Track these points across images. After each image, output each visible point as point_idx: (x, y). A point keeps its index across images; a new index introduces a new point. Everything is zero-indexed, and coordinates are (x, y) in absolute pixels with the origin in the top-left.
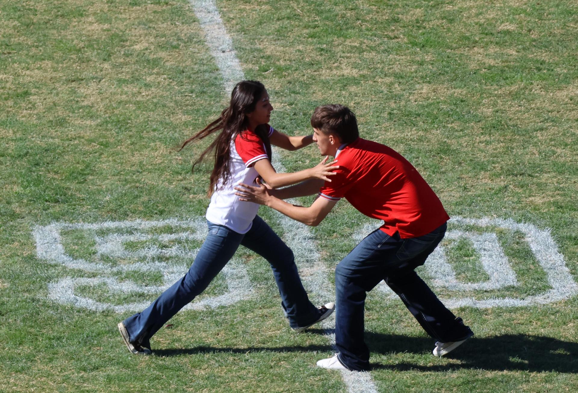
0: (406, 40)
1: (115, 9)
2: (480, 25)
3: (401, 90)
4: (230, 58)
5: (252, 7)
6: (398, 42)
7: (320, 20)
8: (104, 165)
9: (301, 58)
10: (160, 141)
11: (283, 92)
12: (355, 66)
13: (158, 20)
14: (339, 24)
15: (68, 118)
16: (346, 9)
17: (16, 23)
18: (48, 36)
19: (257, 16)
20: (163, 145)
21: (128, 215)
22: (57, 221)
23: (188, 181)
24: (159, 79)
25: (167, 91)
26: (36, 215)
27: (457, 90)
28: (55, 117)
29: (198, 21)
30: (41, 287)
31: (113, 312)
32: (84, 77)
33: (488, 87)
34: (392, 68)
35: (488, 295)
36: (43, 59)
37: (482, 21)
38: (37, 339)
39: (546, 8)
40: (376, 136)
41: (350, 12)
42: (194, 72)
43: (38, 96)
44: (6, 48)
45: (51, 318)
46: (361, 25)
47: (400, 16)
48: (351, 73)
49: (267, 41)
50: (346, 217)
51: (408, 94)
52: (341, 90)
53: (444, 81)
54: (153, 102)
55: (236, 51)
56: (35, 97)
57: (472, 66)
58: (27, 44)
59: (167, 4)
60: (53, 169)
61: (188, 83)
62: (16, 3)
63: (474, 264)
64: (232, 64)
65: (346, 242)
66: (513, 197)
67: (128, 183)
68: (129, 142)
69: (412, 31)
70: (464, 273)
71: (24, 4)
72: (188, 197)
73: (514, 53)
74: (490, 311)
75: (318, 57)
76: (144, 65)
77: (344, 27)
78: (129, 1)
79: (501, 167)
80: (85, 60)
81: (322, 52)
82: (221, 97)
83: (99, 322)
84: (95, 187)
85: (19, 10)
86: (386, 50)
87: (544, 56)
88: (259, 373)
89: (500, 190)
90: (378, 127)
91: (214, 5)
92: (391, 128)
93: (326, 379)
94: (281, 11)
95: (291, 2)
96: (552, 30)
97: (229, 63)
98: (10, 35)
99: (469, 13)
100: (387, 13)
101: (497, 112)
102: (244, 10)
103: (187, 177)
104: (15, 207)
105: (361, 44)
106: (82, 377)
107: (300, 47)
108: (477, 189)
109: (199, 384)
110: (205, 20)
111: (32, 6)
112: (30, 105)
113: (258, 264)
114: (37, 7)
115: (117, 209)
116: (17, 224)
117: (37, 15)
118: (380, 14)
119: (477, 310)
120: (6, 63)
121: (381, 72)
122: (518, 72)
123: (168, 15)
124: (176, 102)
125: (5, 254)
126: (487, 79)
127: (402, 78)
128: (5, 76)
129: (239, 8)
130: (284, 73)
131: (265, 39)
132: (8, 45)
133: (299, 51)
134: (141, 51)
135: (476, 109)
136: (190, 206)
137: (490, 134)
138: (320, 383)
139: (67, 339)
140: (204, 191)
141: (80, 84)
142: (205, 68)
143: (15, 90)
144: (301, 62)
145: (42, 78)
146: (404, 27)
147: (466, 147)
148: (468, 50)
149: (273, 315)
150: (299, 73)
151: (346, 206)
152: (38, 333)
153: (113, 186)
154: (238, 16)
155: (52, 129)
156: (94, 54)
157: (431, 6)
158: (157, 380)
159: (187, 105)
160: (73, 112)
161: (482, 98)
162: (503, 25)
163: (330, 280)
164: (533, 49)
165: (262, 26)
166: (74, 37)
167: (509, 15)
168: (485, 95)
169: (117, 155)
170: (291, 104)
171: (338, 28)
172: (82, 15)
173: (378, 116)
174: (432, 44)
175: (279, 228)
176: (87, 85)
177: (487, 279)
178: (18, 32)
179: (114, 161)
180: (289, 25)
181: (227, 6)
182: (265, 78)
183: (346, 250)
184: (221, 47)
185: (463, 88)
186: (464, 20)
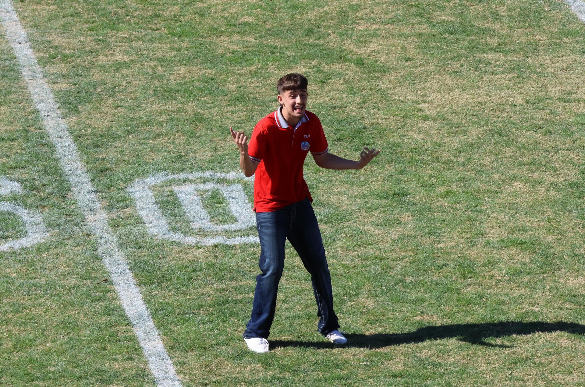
0: (166, 31)
2: (225, 18)
3: (164, 71)
4: (26, 49)
5: (43, 7)
6: (159, 33)
7: (97, 17)
9: (82, 47)
11: (69, 75)
12: (126, 53)
14: (112, 20)
16: (118, 7)
19: (47, 14)
27: (207, 71)
33: (233, 68)
34: (156, 54)
37: (227, 15)
39: (278, 4)
40: (144, 109)
41: (121, 10)
46: (130, 20)
47: (161, 12)
48: (123, 58)
50: (121, 174)
51: (169, 75)
52: (115, 72)
53: (197, 64)
55: (30, 43)
57: (219, 51)
63: (224, 209)
64: (27, 53)
65: (122, 194)
69: (170, 24)
70: (217, 216)
73: (253, 40)
74: (238, 247)
75: (96, 46)
77: (117, 22)
81: (99, 42)
82: (19, 80)
86: (150, 40)
87: (277, 42)
90: (145, 101)
91: (12, 6)
92: (155, 102)
94: (65, 10)
95: (74, 3)
96: (282, 21)
97: (25, 52)
99: (216, 9)
100: (150, 10)
101: (240, 87)
102: (36, 9)
105: (130, 35)
107: (82, 39)
108: (225, 150)
110: (5, 19)
113: (51, 213)
118: (145, 11)
119: (227, 246)
121: (147, 57)
122: (255, 55)
126: (231, 61)
127: (164, 61)
129: (32, 8)
130: (69, 60)
131: (53, 32)
133: (81, 41)
135: (223, 86)
137: (235, 105)
140: (7, 156)
142: (6, 56)
144: (82, 50)
146: (164, 21)
147: (216, 116)
148: (216, 38)
150: (81, 60)
151: (121, 165)
154: (31, 15)
157: (186, 4)
161: (228, 77)
162: (243, 18)
163: (109, 225)
164: (268, 37)
165: (51, 22)
167: (248, 10)
168: (230, 74)
170: (76, 84)
171: (112, 23)
174: (187, 34)
175: (68, 184)
180: (72, 21)
181: (22, 7)
182: (54, 64)
183: (121, 201)
184: (18, 40)
185: (212, 69)
186: (212, 14)
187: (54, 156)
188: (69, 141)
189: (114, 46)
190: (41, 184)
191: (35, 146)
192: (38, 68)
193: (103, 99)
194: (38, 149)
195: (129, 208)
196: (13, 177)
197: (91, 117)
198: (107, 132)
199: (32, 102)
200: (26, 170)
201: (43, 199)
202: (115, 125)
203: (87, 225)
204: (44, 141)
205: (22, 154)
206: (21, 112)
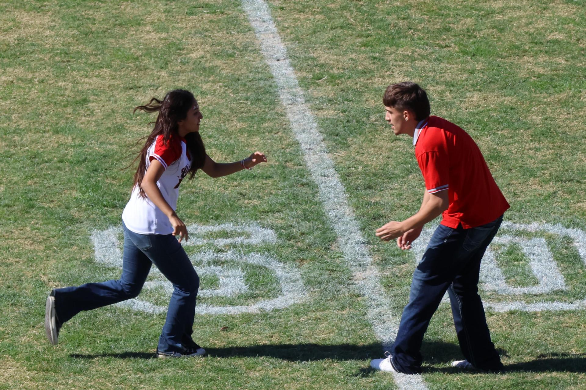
0: (457, 49)
1: (172, 19)
2: (530, 35)
3: (452, 97)
4: (285, 66)
5: (306, 16)
6: (449, 51)
7: (373, 29)
9: (354, 66)
10: (216, 148)
11: (336, 99)
12: (407, 74)
13: (214, 29)
14: (391, 34)
15: (126, 125)
16: (398, 18)
17: (75, 32)
18: (106, 44)
19: (311, 25)
20: (219, 151)
22: (115, 226)
23: (244, 187)
24: (215, 87)
25: (222, 99)
26: (94, 220)
27: (507, 98)
28: (113, 124)
29: (253, 30)
32: (141, 85)
33: (538, 95)
34: (444, 76)
35: (538, 298)
36: (102, 68)
37: (532, 31)
38: (95, 341)
41: (402, 21)
42: (249, 80)
43: (97, 103)
44: (65, 56)
45: (109, 321)
47: (451, 25)
49: (321, 50)
51: (459, 102)
53: (494, 89)
54: (209, 110)
55: (290, 60)
56: (94, 104)
57: (522, 74)
58: (86, 52)
59: (223, 13)
60: (111, 175)
61: (243, 90)
62: (75, 12)
63: (523, 268)
64: (287, 72)
66: (562, 203)
67: (184, 188)
69: (463, 40)
70: (514, 277)
71: (83, 13)
72: (243, 203)
73: (563, 62)
74: (539, 315)
75: (371, 66)
76: (200, 73)
77: (397, 36)
78: (186, 11)
79: (550, 174)
80: (142, 68)
81: (375, 61)
82: (276, 104)
83: (156, 324)
85: (78, 20)
86: (437, 59)
88: (312, 375)
89: (549, 196)
91: (269, 14)
93: (378, 381)
94: (334, 20)
95: (345, 12)
97: (283, 71)
98: (69, 43)
100: (438, 22)
101: (546, 119)
102: (299, 19)
103: (243, 183)
104: (74, 212)
105: (413, 53)
106: (139, 378)
107: (353, 56)
109: (253, 385)
110: (260, 29)
111: (91, 15)
112: (89, 112)
113: (312, 268)
114: (96, 16)
116: (76, 229)
117: (95, 24)
118: (432, 23)
119: (526, 313)
120: (65, 71)
121: (433, 80)
122: (566, 80)
123: (224, 24)
124: (231, 109)
125: (64, 258)
126: (536, 87)
127: (453, 86)
128: (64, 83)
129: (293, 17)
130: (337, 81)
131: (319, 47)
132: (67, 54)
133: (352, 59)
134: (197, 59)
135: (526, 117)
136: (245, 211)
137: (539, 141)
138: (372, 385)
139: (125, 341)
140: (259, 197)
141: (138, 91)
142: (260, 76)
143: (73, 98)
144: (353, 70)
145: (100, 85)
146: (455, 36)
147: (516, 154)
148: (518, 59)
149: (326, 318)
150: (352, 81)
151: (397, 212)
152: (96, 335)
154: (292, 25)
155: (110, 135)
156: (151, 63)
157: (482, 16)
158: (213, 382)
159: (243, 112)
160: (131, 119)
161: (532, 106)
162: (552, 34)
163: (382, 284)
165: (316, 35)
166: (132, 45)
167: (558, 25)
168: (534, 102)
170: (345, 112)
171: (391, 37)
172: (139, 24)
174: (482, 53)
175: (332, 233)
176: (144, 92)
177: (536, 283)
178: (77, 40)
180: (342, 34)
181: (281, 15)
182: (319, 86)
183: (397, 255)
184: (275, 56)
185: (513, 96)
186: (514, 29)
187: (316, 199)
188: (335, 180)
189: (393, 66)
190: (299, 232)
191: (294, 186)
192: (299, 91)
193: (378, 131)
194: (297, 189)
195: (407, 265)
196: (265, 222)
197: (363, 152)
198: (381, 171)
199: (291, 132)
200: (282, 215)
201: (302, 251)
202: (392, 162)
203: (355, 284)
204: (304, 180)
205: (278, 195)
206: (277, 143)
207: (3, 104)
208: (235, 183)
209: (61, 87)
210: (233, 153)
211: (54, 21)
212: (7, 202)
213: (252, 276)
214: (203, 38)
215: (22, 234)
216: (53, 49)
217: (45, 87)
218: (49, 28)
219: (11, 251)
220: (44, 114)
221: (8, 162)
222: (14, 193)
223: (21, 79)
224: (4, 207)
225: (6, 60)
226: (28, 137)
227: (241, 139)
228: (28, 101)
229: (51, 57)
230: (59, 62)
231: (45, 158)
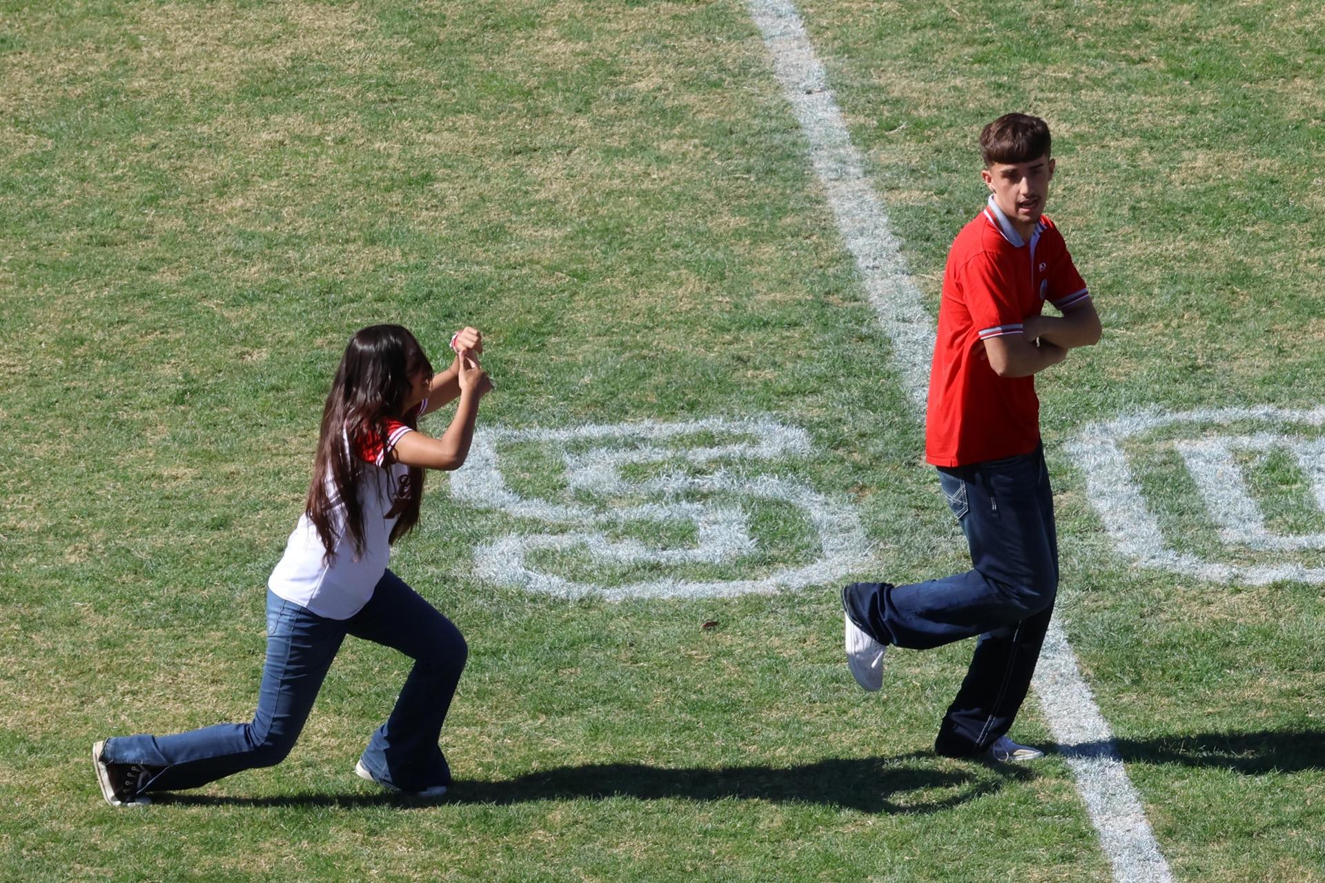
0: (1162, 65)
1: (598, 13)
2: (1306, 35)
3: (1156, 162)
4: (823, 105)
6: (1146, 69)
8: (579, 315)
9: (959, 102)
10: (688, 267)
11: (925, 168)
12: (1064, 116)
13: (681, 32)
14: (1033, 37)
15: (508, 224)
16: (1046, 7)
17: (405, 41)
18: (467, 66)
19: (874, 23)
20: (693, 275)
21: (627, 413)
22: (489, 425)
23: (744, 345)
24: (685, 147)
25: (700, 171)
27: (1262, 161)
28: (483, 223)
29: (759, 34)
30: (459, 555)
31: (601, 599)
32: (538, 145)
34: (1137, 120)
36: (459, 112)
37: (1310, 27)
40: (1106, 252)
41: (1053, 12)
42: (752, 132)
43: (450, 183)
44: (386, 91)
45: (480, 613)
47: (1151, 19)
49: (893, 71)
50: (1051, 410)
51: (1168, 170)
53: (1237, 144)
54: (673, 192)
55: (833, 92)
56: (445, 185)
57: (1292, 113)
58: (427, 83)
61: (741, 153)
64: (826, 115)
67: (626, 349)
68: (628, 270)
69: (1173, 47)
71: (421, 5)
72: (744, 376)
75: (993, 101)
76: (654, 121)
77: (1043, 42)
80: (540, 111)
81: (1001, 91)
82: (805, 180)
83: (573, 619)
84: (563, 359)
85: (412, 17)
86: (1124, 85)
90: (1111, 234)
92: (1135, 237)
94: (919, 12)
97: (820, 114)
98: (394, 65)
99: (1284, 11)
100: (1125, 13)
102: (849, 10)
103: (742, 337)
107: (958, 82)
108: (1303, 353)
109: (768, 737)
110: (773, 32)
111: (437, 8)
112: (434, 201)
113: (881, 503)
114: (446, 9)
115: (605, 401)
117: (445, 26)
118: (1112, 15)
119: (1306, 587)
120: (387, 120)
121: (1116, 128)
123: (701, 22)
124: (718, 191)
126: (1320, 139)
127: (1156, 138)
128: (385, 144)
129: (838, 7)
130: (927, 133)
131: (890, 65)
132: (390, 86)
133: (955, 88)
134: (649, 92)
135: (1300, 198)
136: (748, 393)
139: (512, 653)
140: (774, 364)
141: (531, 158)
142: (774, 124)
143: (404, 173)
144: (959, 110)
145: (456, 148)
146: (1158, 39)
147: (1282, 271)
148: (1284, 83)
150: (957, 132)
151: (1049, 389)
153: (598, 356)
154: (836, 23)
155: (478, 246)
156: (557, 101)
158: (687, 732)
159: (739, 197)
160: (519, 213)
161: (1311, 176)
165: (884, 42)
166: (518, 67)
168: (1316, 169)
169: (604, 295)
170: (941, 192)
171: (1031, 44)
172: (533, 25)
173: (1110, 214)
174: (1213, 72)
176: (544, 160)
178: (409, 59)
179: (600, 306)
180: (935, 40)
181: (814, 4)
182: (890, 142)
184: (804, 84)
185: (1274, 157)
186: (1275, 24)
187: (888, 366)
188: (924, 329)
189: (1035, 100)
190: (855, 433)
191: (843, 341)
192: (852, 152)
194: (849, 347)
195: (1069, 494)
196: (788, 414)
199: (837, 234)
200: (821, 399)
201: (860, 469)
204: (864, 330)
205: (812, 359)
206: (810, 257)
207: (265, 187)
208: (728, 337)
209: (379, 151)
210: (722, 277)
211: (364, 20)
212: (273, 381)
213: (764, 520)
214: (660, 50)
215: (306, 445)
216: (361, 77)
217: (347, 152)
218: (353, 35)
219: (284, 478)
220: (346, 206)
221: (275, 302)
222: (288, 363)
223: (298, 137)
224: (268, 391)
225: (269, 101)
226: (315, 252)
227: (738, 250)
228: (313, 181)
229: (358, 92)
230: (374, 102)
231: (350, 293)
